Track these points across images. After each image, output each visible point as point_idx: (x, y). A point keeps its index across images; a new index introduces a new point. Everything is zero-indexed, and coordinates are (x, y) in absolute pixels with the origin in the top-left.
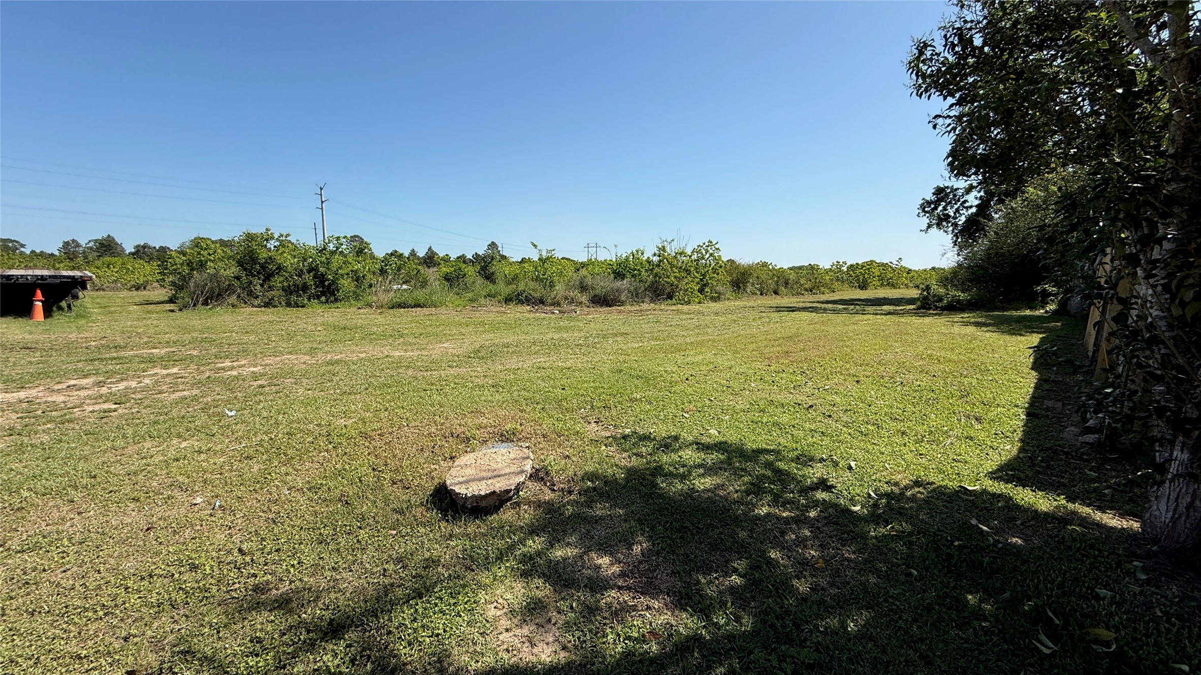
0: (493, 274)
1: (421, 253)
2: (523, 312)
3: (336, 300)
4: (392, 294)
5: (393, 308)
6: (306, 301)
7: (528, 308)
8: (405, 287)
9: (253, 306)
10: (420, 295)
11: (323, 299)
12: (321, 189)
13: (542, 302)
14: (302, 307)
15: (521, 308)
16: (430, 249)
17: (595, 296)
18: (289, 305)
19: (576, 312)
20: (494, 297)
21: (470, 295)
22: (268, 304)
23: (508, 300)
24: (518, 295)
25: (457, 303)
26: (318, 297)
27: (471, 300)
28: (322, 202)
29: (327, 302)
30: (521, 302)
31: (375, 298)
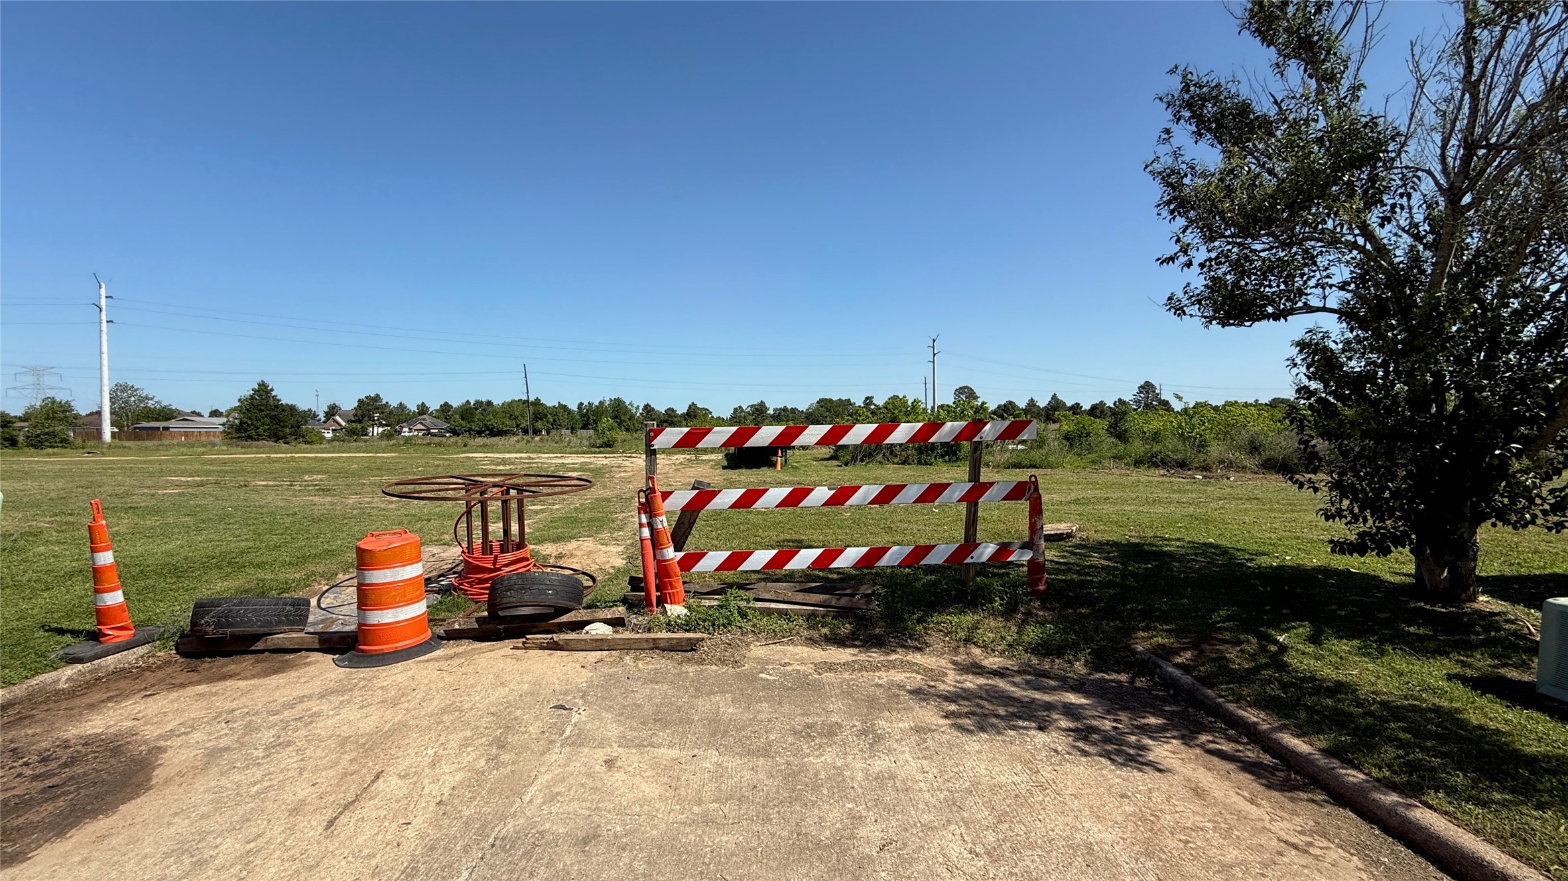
0: (1126, 431)
1: (1042, 403)
2: (1156, 475)
3: (958, 459)
4: (1008, 455)
5: (1008, 467)
6: (933, 460)
7: (1162, 472)
8: (1020, 447)
9: (894, 463)
10: (1036, 455)
11: (947, 458)
12: (934, 341)
13: (1183, 465)
14: (931, 465)
15: (1152, 471)
16: (1054, 396)
17: (1269, 459)
18: (920, 463)
19: (1228, 479)
20: (1122, 459)
21: (1093, 456)
22: (905, 462)
23: (1138, 463)
24: (1152, 456)
25: (1076, 464)
26: (942, 456)
27: (1093, 462)
28: (934, 355)
29: (949, 461)
30: (1156, 465)
31: (991, 458)
